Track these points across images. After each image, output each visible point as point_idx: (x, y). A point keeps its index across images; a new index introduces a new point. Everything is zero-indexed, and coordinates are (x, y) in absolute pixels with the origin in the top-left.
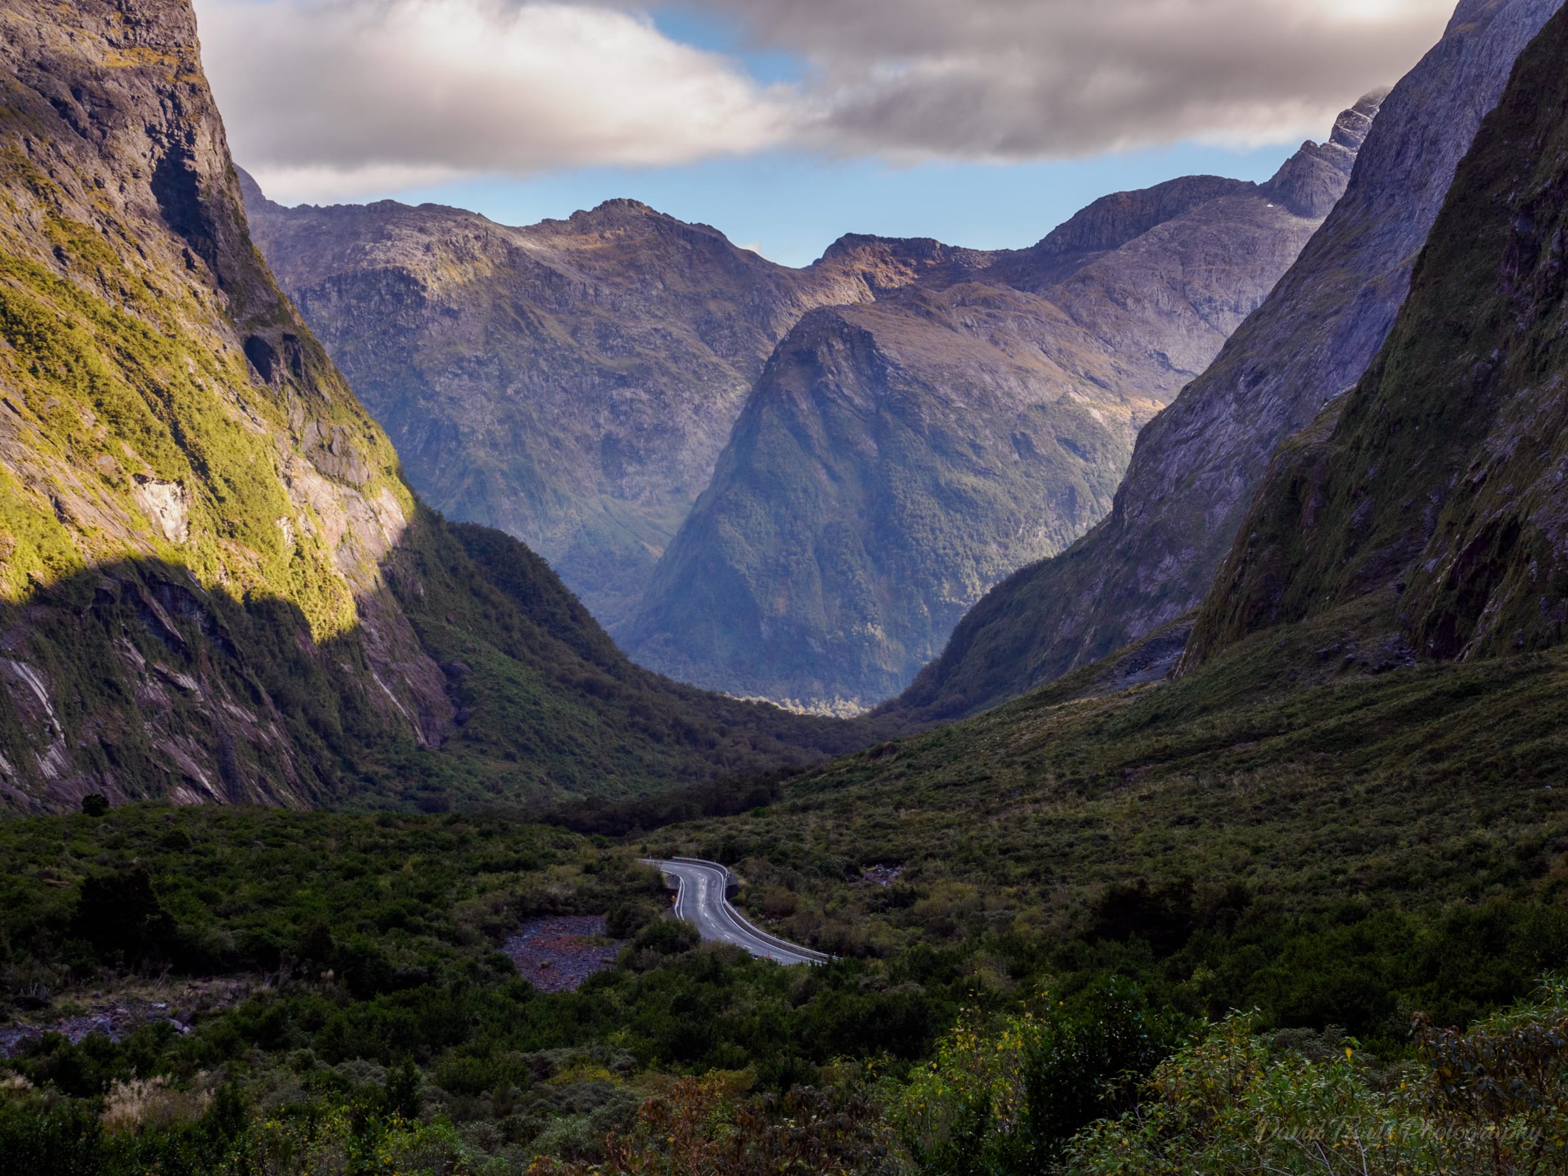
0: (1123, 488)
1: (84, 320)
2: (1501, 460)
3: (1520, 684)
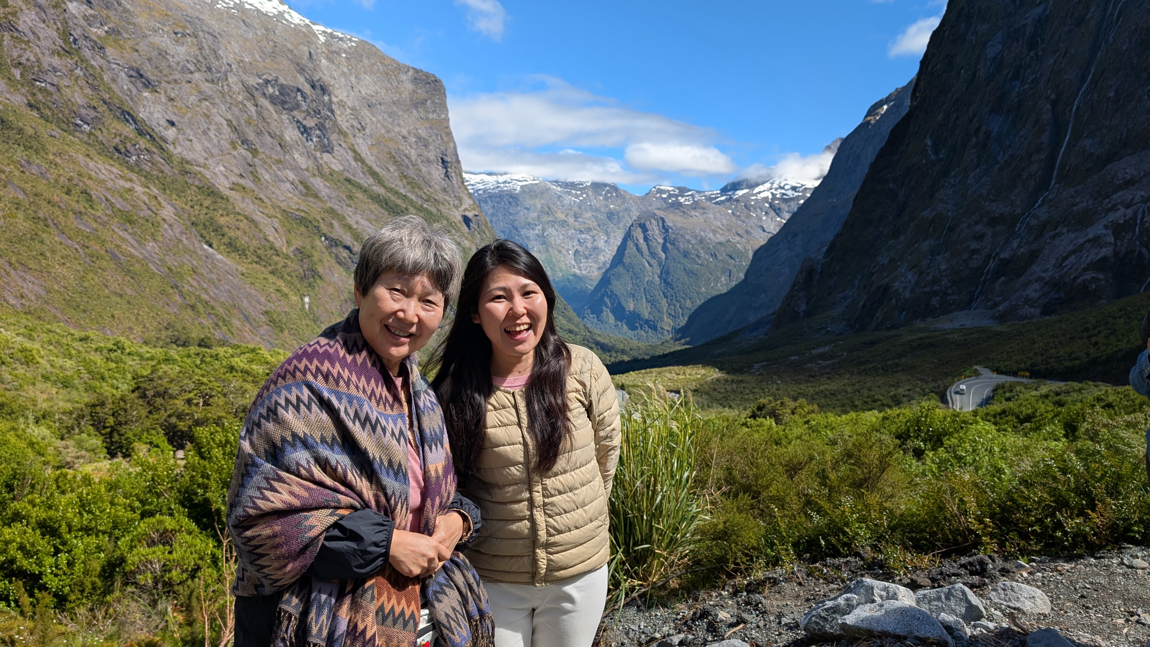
0: (748, 271)
2: (883, 265)
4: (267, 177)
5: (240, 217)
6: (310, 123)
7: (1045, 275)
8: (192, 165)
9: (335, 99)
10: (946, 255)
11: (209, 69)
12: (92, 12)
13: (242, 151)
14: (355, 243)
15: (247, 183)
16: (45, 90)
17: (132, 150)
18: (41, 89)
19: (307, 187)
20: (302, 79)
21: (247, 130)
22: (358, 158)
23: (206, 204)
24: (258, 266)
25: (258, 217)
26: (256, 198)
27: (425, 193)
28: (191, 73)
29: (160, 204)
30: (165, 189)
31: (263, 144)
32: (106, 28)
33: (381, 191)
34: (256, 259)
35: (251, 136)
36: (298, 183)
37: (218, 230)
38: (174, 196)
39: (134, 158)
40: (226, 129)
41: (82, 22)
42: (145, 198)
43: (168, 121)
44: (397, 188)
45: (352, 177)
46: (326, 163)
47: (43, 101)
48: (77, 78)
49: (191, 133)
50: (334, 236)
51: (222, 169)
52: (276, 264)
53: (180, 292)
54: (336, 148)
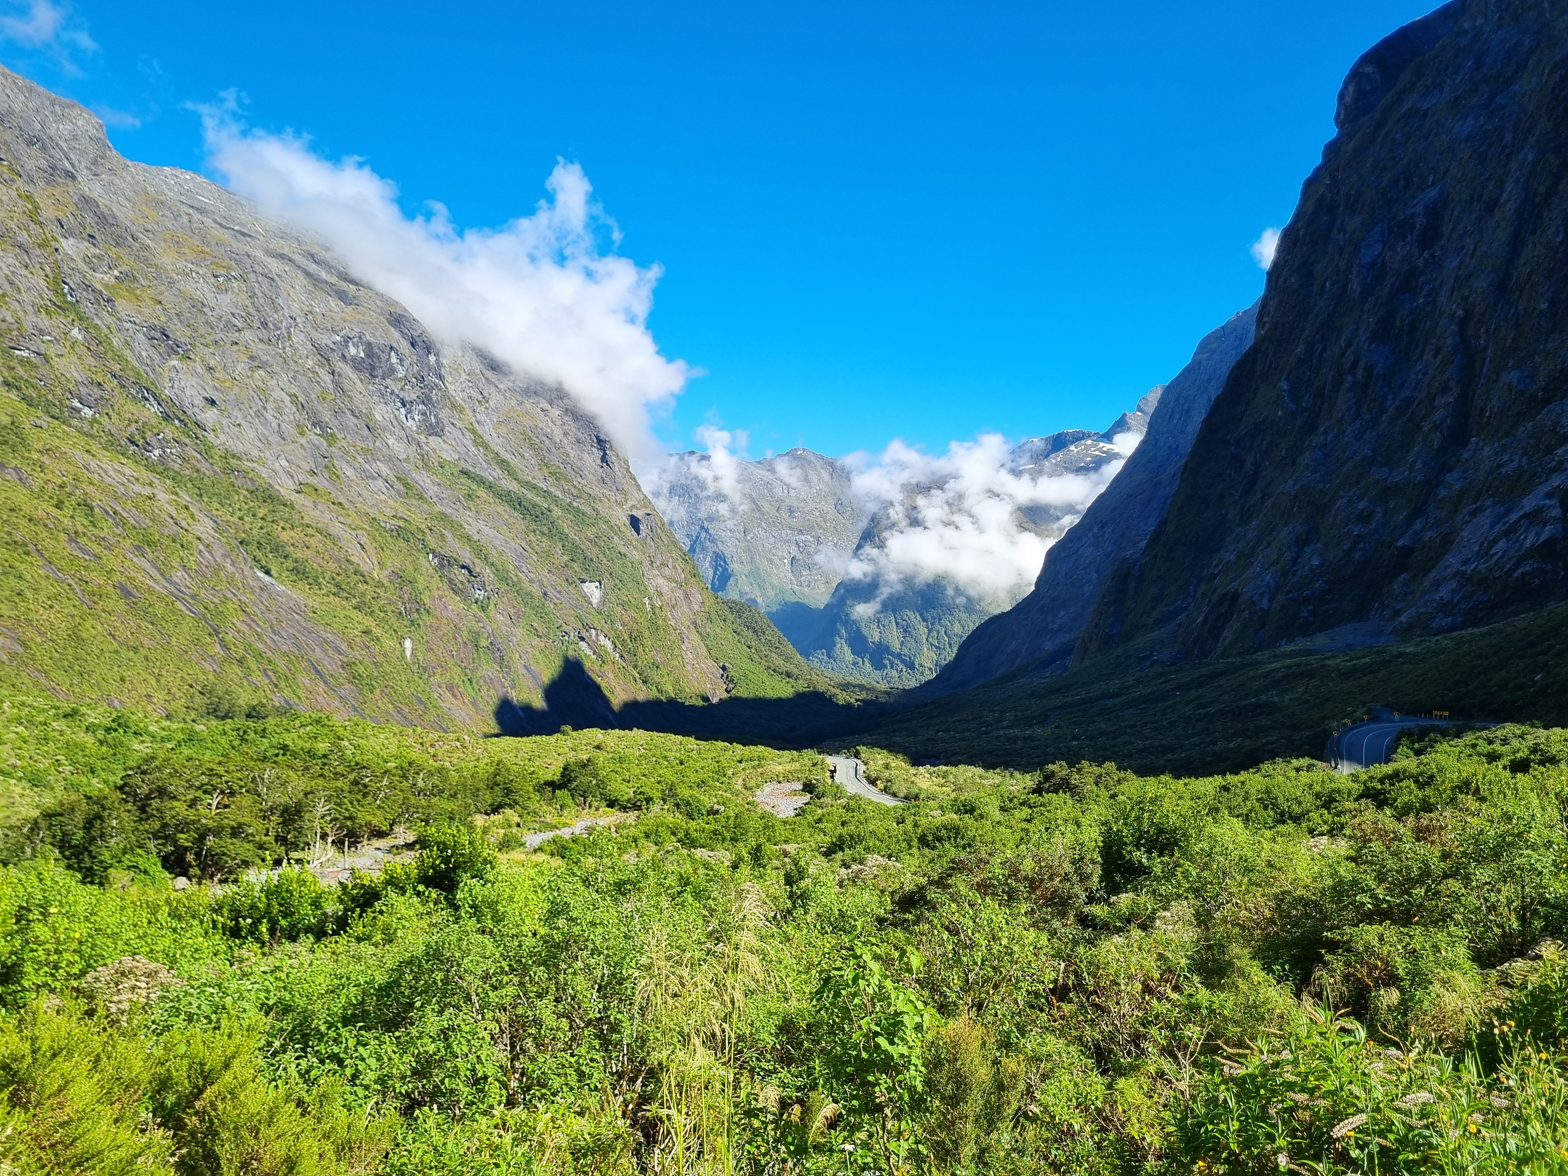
0: (1040, 577)
1: (555, 508)
2: (1229, 562)
3: (1243, 671)
4: (350, 472)
5: (310, 531)
6: (411, 395)
7: (1464, 568)
8: (239, 459)
9: (445, 361)
10: (1319, 545)
11: (264, 324)
12: (96, 251)
13: (313, 436)
14: (476, 561)
15: (321, 482)
16: (29, 362)
17: (154, 442)
18: (22, 361)
19: (406, 485)
20: (396, 334)
21: (320, 408)
22: (479, 441)
23: (261, 513)
24: (337, 599)
25: (336, 528)
26: (333, 503)
27: (575, 487)
28: (239, 330)
29: (192, 516)
30: (201, 495)
31: (343, 427)
32: (116, 273)
33: (513, 486)
34: (334, 590)
35: (327, 417)
36: (395, 479)
37: (277, 549)
38: (216, 505)
39: (157, 452)
40: (289, 408)
41: (82, 266)
42: (171, 510)
43: (206, 399)
44: (535, 482)
45: (471, 469)
46: (434, 450)
47: (25, 377)
48: (75, 343)
49: (239, 415)
50: (446, 551)
51: (284, 463)
52: (363, 594)
53: (222, 640)
54: (447, 429)
